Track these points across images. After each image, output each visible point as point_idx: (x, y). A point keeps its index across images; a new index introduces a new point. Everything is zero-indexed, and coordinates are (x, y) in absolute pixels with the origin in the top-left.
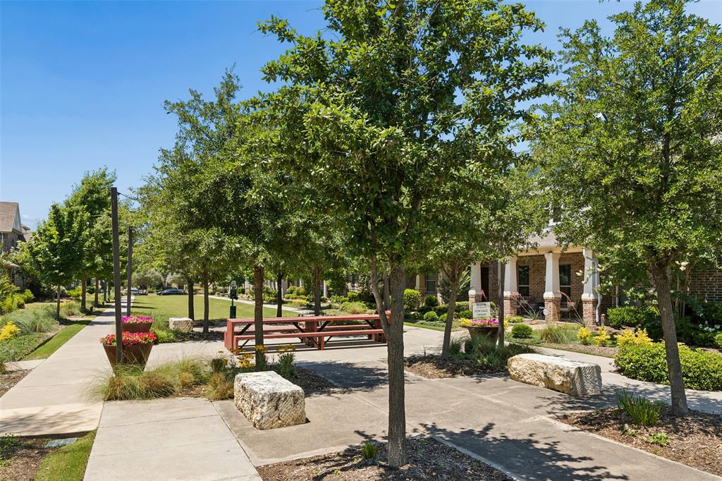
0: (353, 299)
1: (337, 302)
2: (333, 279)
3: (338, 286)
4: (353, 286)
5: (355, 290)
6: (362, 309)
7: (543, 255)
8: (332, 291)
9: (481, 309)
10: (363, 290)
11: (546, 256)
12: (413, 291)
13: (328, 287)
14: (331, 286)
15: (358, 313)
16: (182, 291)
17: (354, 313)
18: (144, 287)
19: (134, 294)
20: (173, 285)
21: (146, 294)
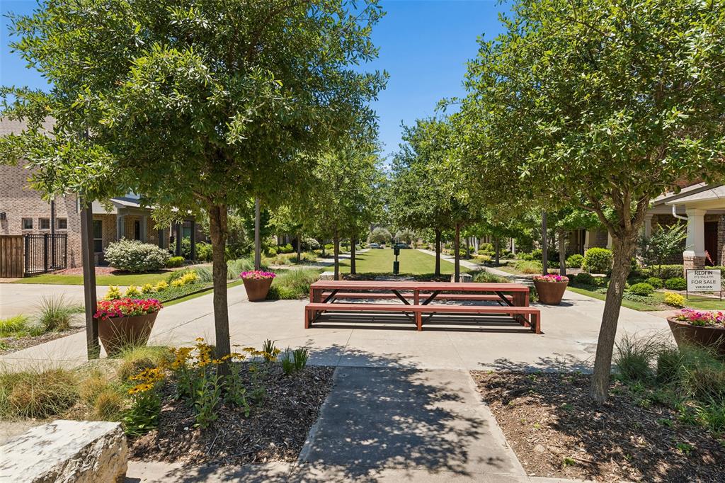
8: (519, 248)
9: (701, 279)
16: (410, 246)
17: (527, 272)
18: (384, 243)
19: (372, 248)
20: (403, 242)
21: (382, 248)
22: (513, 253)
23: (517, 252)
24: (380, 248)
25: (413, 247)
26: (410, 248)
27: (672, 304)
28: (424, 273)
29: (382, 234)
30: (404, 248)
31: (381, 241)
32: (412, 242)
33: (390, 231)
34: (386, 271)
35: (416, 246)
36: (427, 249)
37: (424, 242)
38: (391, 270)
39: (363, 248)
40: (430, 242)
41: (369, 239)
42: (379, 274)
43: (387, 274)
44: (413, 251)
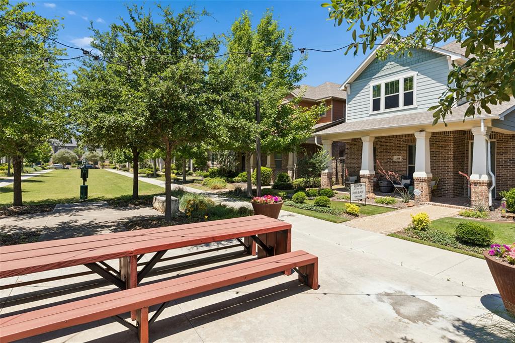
0: (213, 175)
1: (200, 175)
2: (197, 158)
3: (201, 163)
4: (213, 164)
5: (215, 166)
6: (222, 185)
7: (414, 134)
8: (197, 167)
9: (357, 191)
10: (221, 167)
11: (417, 135)
12: (265, 168)
13: (193, 165)
14: (196, 163)
15: (218, 189)
16: (97, 166)
17: (215, 188)
18: (69, 164)
19: (56, 168)
20: (90, 162)
21: (68, 168)
22: (191, 171)
23: (195, 170)
24: (64, 169)
25: (100, 167)
26: (97, 168)
27: (352, 213)
28: (119, 196)
29: (67, 155)
30: (91, 168)
31: (65, 162)
32: (99, 163)
33: (77, 152)
34: (70, 196)
35: (103, 166)
36: (115, 168)
37: (111, 163)
38: (77, 194)
39: (45, 169)
40: (118, 162)
41: (51, 160)
42: (59, 201)
43: (72, 199)
44: (101, 171)
